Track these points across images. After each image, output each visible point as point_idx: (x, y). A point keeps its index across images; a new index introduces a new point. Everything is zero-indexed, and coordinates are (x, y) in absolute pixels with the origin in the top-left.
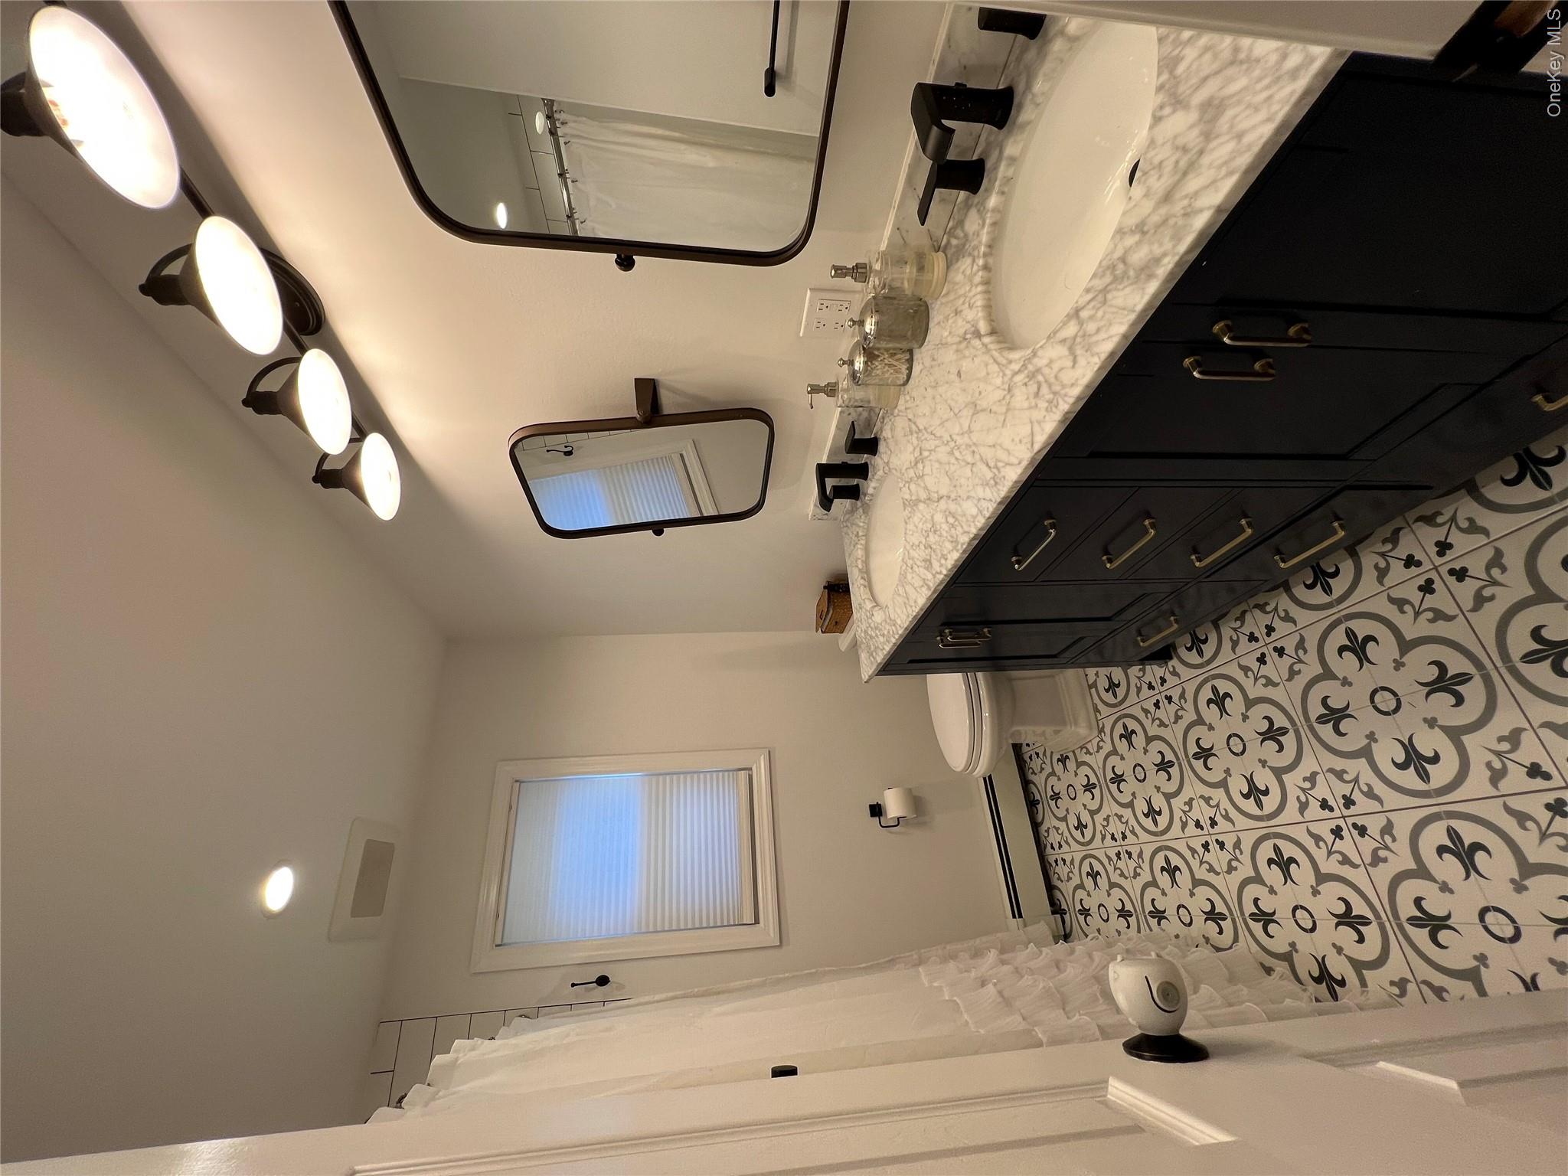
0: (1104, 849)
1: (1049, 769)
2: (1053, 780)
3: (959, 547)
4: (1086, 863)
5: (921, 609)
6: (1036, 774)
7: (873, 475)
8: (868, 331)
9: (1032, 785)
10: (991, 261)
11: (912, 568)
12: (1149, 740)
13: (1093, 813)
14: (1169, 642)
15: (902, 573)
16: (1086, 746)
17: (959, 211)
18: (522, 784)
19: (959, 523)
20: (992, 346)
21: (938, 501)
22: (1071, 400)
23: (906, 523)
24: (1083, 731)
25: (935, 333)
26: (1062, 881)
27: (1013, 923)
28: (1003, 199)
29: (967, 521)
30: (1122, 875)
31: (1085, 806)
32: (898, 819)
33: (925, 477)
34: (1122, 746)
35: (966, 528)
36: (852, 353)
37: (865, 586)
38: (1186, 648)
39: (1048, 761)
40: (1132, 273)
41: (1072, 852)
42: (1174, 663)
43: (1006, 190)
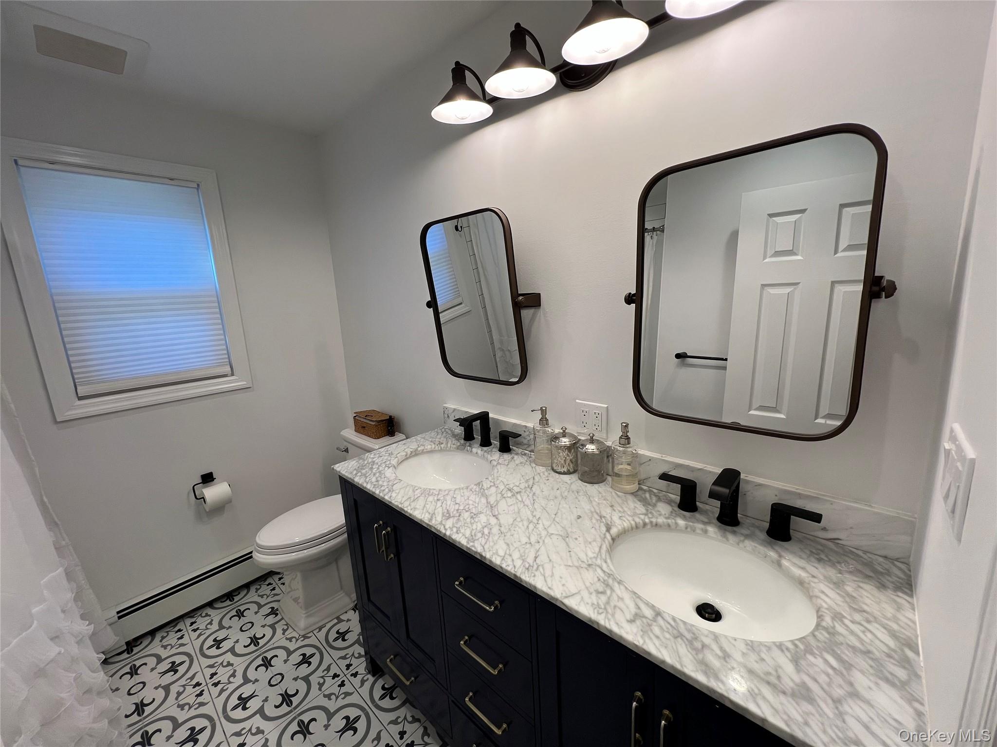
0: (201, 669)
1: (262, 601)
2: (254, 607)
3: (471, 544)
4: (184, 658)
5: (410, 515)
6: (256, 592)
7: (485, 451)
8: (587, 447)
9: (245, 591)
10: (649, 526)
11: (438, 500)
12: (306, 679)
13: (232, 650)
14: (385, 670)
15: (431, 491)
16: (290, 628)
17: (665, 496)
18: (196, 190)
19: (487, 539)
20: (607, 541)
21: (494, 516)
22: (608, 626)
23: (467, 488)
24: (302, 624)
25: (593, 489)
26: (161, 641)
27: (113, 613)
28: (684, 529)
29: (492, 547)
30: (179, 694)
31: (237, 641)
32: (203, 498)
33: (504, 500)
34: (296, 658)
35: (486, 547)
36: (572, 436)
37: (406, 455)
38: (384, 685)
39: (270, 599)
40: (700, 656)
41: (191, 641)
42: (371, 679)
43: (689, 529)
